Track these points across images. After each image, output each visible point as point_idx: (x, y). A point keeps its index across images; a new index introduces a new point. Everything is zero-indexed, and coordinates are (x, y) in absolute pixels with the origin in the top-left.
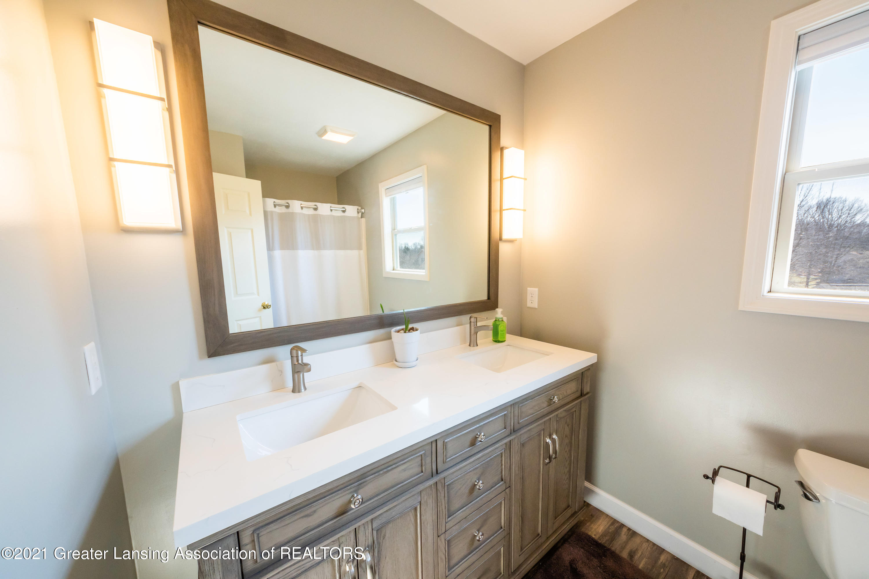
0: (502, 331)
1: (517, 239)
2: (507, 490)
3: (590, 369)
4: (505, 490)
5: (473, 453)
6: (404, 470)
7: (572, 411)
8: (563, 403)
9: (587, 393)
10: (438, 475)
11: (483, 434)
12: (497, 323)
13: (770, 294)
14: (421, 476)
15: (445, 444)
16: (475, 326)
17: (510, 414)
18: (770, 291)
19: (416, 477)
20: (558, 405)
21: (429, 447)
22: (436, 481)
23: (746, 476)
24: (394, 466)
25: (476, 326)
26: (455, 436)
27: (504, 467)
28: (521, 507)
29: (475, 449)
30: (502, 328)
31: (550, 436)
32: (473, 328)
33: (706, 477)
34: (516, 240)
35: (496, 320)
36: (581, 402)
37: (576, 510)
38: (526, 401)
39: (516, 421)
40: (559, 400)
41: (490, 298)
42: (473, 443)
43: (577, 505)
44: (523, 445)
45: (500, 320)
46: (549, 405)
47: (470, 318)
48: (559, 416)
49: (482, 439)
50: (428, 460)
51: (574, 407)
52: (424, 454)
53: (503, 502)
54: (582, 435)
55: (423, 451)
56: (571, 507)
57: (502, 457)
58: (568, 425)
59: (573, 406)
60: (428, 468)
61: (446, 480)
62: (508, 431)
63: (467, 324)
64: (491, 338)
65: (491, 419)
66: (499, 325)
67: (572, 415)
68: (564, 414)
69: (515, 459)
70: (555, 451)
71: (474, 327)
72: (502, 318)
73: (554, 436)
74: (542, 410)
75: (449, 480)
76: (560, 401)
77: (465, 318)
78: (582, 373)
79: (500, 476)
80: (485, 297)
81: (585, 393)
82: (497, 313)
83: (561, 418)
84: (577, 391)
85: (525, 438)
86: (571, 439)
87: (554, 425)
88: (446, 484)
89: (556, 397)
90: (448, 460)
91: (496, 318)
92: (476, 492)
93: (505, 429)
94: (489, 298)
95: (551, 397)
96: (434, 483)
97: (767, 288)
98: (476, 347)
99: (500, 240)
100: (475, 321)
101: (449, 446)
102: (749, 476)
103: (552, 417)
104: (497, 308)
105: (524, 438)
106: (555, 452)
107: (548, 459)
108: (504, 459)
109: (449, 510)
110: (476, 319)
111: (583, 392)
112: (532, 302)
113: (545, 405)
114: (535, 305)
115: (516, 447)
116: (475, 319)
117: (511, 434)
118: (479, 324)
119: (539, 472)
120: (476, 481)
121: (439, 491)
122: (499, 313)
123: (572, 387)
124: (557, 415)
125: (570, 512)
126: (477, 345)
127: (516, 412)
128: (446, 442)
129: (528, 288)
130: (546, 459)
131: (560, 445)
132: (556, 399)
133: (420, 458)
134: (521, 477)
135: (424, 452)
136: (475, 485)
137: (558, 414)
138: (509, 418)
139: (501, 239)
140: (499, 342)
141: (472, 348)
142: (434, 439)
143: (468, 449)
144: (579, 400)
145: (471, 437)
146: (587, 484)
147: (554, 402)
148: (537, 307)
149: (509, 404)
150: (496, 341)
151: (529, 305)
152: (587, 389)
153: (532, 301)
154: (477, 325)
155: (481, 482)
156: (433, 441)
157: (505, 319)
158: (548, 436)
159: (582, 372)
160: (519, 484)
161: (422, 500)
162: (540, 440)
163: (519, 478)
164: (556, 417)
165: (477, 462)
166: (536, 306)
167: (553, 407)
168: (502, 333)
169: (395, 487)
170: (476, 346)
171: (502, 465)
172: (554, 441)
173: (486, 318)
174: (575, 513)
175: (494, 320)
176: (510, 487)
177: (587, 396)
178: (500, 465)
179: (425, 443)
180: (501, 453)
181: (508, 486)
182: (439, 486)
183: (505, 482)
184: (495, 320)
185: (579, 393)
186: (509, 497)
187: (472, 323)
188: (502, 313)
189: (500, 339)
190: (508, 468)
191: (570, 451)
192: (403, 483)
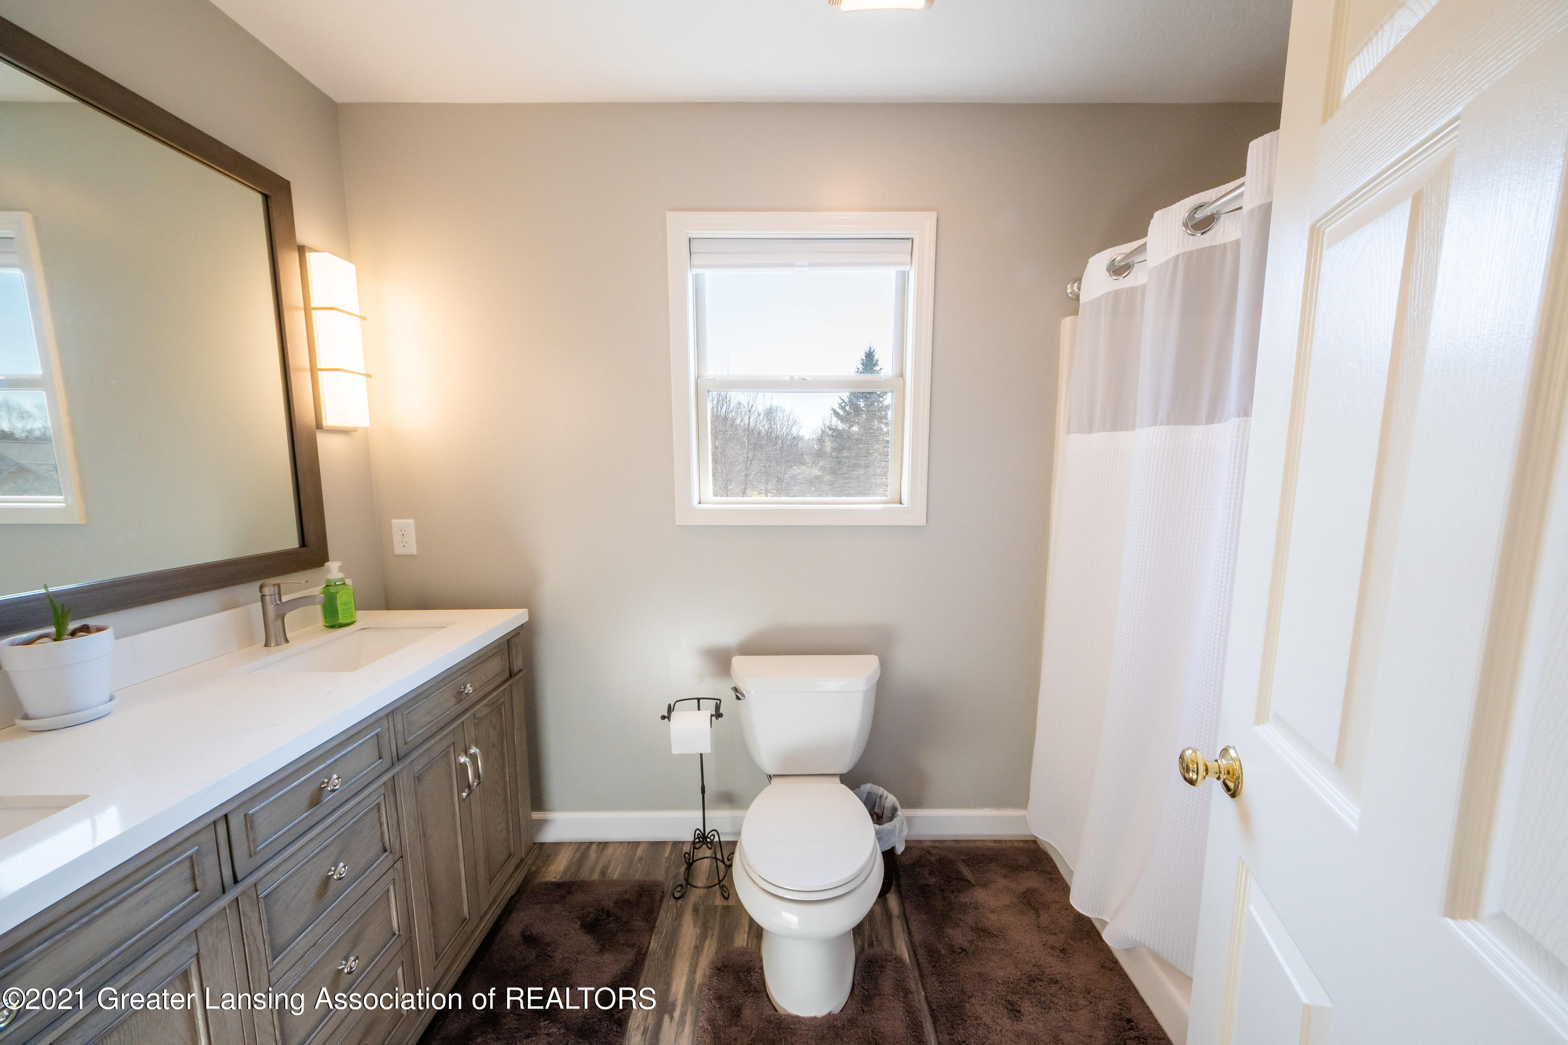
0: (345, 604)
1: (357, 428)
2: (398, 865)
3: (518, 633)
4: (393, 866)
5: (316, 819)
6: (146, 902)
7: (499, 703)
8: (483, 693)
9: (520, 671)
10: (238, 885)
11: (336, 777)
12: (332, 589)
13: (700, 506)
14: (194, 900)
15: (249, 821)
16: (276, 602)
17: (387, 733)
18: (700, 503)
19: (180, 906)
20: (474, 700)
21: (209, 835)
22: (235, 897)
23: (696, 701)
24: (112, 902)
25: (279, 603)
26: (272, 799)
27: (385, 826)
28: (426, 884)
29: (321, 811)
30: (344, 599)
31: (466, 752)
32: (271, 609)
33: (663, 718)
34: (355, 430)
35: (329, 584)
36: (511, 686)
37: (524, 857)
38: (417, 703)
39: (401, 741)
40: (475, 690)
41: (306, 543)
42: (316, 800)
43: (523, 848)
44: (418, 779)
45: (337, 583)
46: (459, 702)
47: (261, 587)
48: (479, 715)
49: (335, 786)
50: (209, 862)
51: (501, 697)
52: (198, 852)
53: (392, 887)
54: (519, 737)
55: (194, 846)
56: (515, 855)
57: (379, 811)
58: (495, 728)
59: (499, 696)
60: (210, 878)
61: (259, 887)
62: (387, 762)
63: (258, 602)
64: (321, 622)
65: (350, 748)
66: (338, 593)
67: (500, 709)
68: (486, 711)
69: (407, 807)
70: (477, 773)
71: (275, 604)
72: (342, 580)
73: (473, 750)
74: (448, 712)
75: (268, 886)
76: (477, 692)
77: (250, 590)
78: (508, 642)
79: (380, 844)
80: (292, 543)
81: (515, 672)
82: (329, 571)
83: (481, 719)
84: (503, 670)
85: (419, 767)
86: (502, 747)
87: (471, 731)
88: (260, 896)
89: (468, 685)
90: (259, 848)
91: (328, 580)
92: (333, 887)
93: (380, 758)
94: (303, 542)
95: (461, 688)
96: (231, 902)
97: (696, 501)
98: (285, 646)
99: (317, 429)
100: (277, 592)
101: (258, 821)
102: (699, 700)
103: (467, 719)
104: (327, 560)
105: (417, 767)
106: (477, 775)
107: (467, 790)
108: (384, 813)
109: (272, 947)
110: (276, 587)
111: (512, 670)
112: (406, 545)
113: (453, 701)
114: (412, 549)
115: (405, 783)
116: (274, 589)
117: (393, 765)
118: (285, 598)
119: (454, 816)
120: (330, 870)
121: (245, 915)
122: (334, 569)
123: (495, 666)
124: (474, 714)
125: (514, 862)
126: (287, 641)
127: (399, 726)
128: (253, 814)
129: (394, 521)
130: (464, 791)
131: (485, 762)
132: (469, 689)
133: (187, 864)
134: (421, 834)
135: (197, 848)
136: (329, 878)
137: (476, 712)
138: (387, 740)
139: (319, 426)
140: (341, 626)
141: (273, 649)
142: (222, 813)
143: (306, 814)
144: (508, 684)
145: (309, 790)
146: (536, 815)
147: (466, 694)
148: (416, 554)
149: (383, 713)
150: (333, 627)
151: (399, 550)
152: (518, 664)
153: (404, 542)
154: (280, 600)
155: (343, 865)
156: (218, 820)
157: (348, 582)
158: (462, 752)
159: (508, 640)
160: (418, 846)
161: (201, 948)
162: (449, 764)
163: (418, 836)
164: (473, 717)
165: (329, 832)
166: (415, 552)
167: (466, 704)
168: (347, 607)
169: (120, 946)
170: (283, 643)
171: (381, 825)
172: (473, 758)
173: (304, 582)
174: (522, 860)
175: (324, 585)
176: (402, 857)
177: (518, 676)
178: (378, 825)
179: (201, 825)
180: (378, 804)
181: (397, 856)
182: (244, 905)
183: (391, 852)
184: (327, 586)
185: (507, 674)
186: (402, 875)
187: (268, 599)
188: (341, 569)
189: (341, 620)
190: (395, 824)
191: (503, 768)
192: (141, 930)
